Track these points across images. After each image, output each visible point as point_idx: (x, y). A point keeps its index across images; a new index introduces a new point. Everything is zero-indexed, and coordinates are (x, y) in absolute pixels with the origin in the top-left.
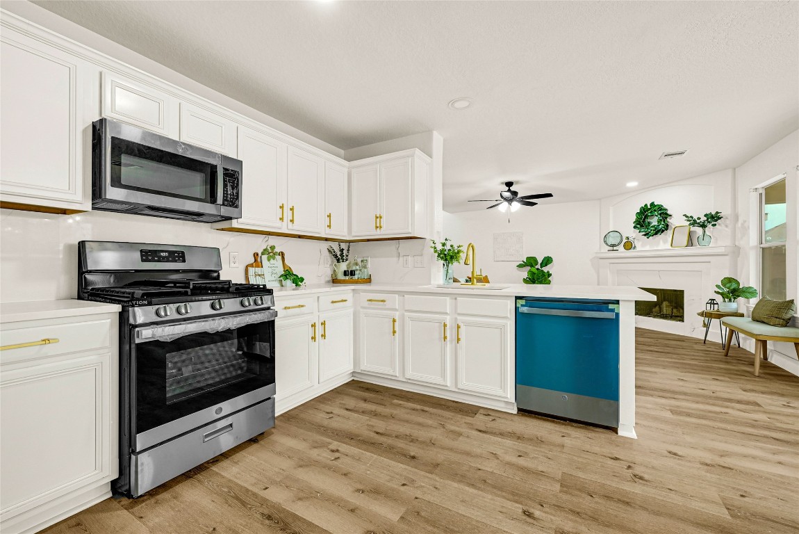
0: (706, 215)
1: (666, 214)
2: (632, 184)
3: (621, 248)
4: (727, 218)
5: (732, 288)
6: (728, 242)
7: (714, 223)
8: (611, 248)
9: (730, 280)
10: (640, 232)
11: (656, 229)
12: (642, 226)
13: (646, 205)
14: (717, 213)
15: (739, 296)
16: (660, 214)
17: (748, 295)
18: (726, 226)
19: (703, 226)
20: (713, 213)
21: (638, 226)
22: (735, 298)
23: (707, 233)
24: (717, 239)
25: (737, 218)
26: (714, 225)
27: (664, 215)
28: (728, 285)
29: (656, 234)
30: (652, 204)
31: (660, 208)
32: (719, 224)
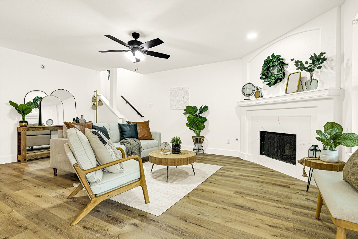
0: (311, 58)
1: (283, 63)
2: (252, 36)
3: (253, 97)
4: (332, 60)
5: (333, 133)
6: (333, 85)
7: (319, 65)
8: (246, 98)
9: (331, 125)
10: (264, 82)
11: (275, 78)
12: (267, 77)
13: (269, 57)
14: (322, 54)
15: (339, 143)
16: (279, 64)
17: (349, 142)
18: (332, 69)
19: (311, 71)
20: (318, 54)
21: (264, 77)
22: (336, 146)
23: (314, 77)
24: (323, 83)
25: (341, 58)
26: (320, 68)
27: (282, 64)
28: (329, 131)
29: (276, 82)
30: (273, 55)
31: (278, 58)
32: (325, 67)
